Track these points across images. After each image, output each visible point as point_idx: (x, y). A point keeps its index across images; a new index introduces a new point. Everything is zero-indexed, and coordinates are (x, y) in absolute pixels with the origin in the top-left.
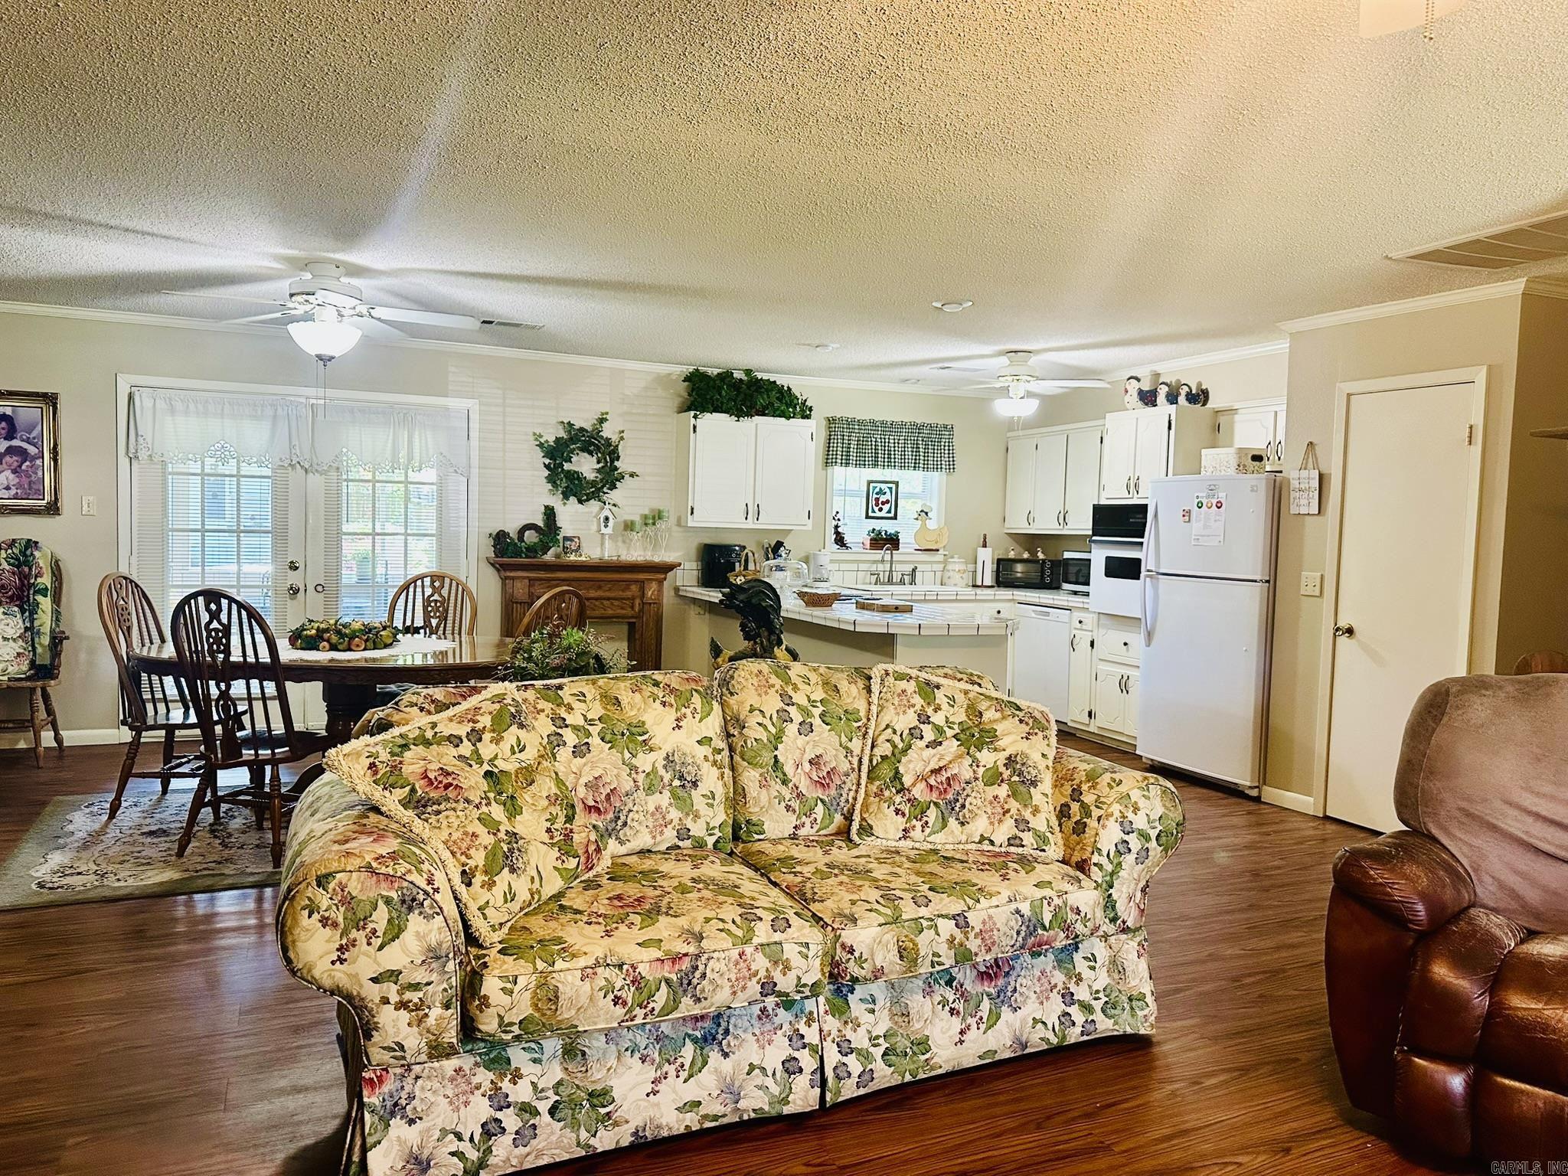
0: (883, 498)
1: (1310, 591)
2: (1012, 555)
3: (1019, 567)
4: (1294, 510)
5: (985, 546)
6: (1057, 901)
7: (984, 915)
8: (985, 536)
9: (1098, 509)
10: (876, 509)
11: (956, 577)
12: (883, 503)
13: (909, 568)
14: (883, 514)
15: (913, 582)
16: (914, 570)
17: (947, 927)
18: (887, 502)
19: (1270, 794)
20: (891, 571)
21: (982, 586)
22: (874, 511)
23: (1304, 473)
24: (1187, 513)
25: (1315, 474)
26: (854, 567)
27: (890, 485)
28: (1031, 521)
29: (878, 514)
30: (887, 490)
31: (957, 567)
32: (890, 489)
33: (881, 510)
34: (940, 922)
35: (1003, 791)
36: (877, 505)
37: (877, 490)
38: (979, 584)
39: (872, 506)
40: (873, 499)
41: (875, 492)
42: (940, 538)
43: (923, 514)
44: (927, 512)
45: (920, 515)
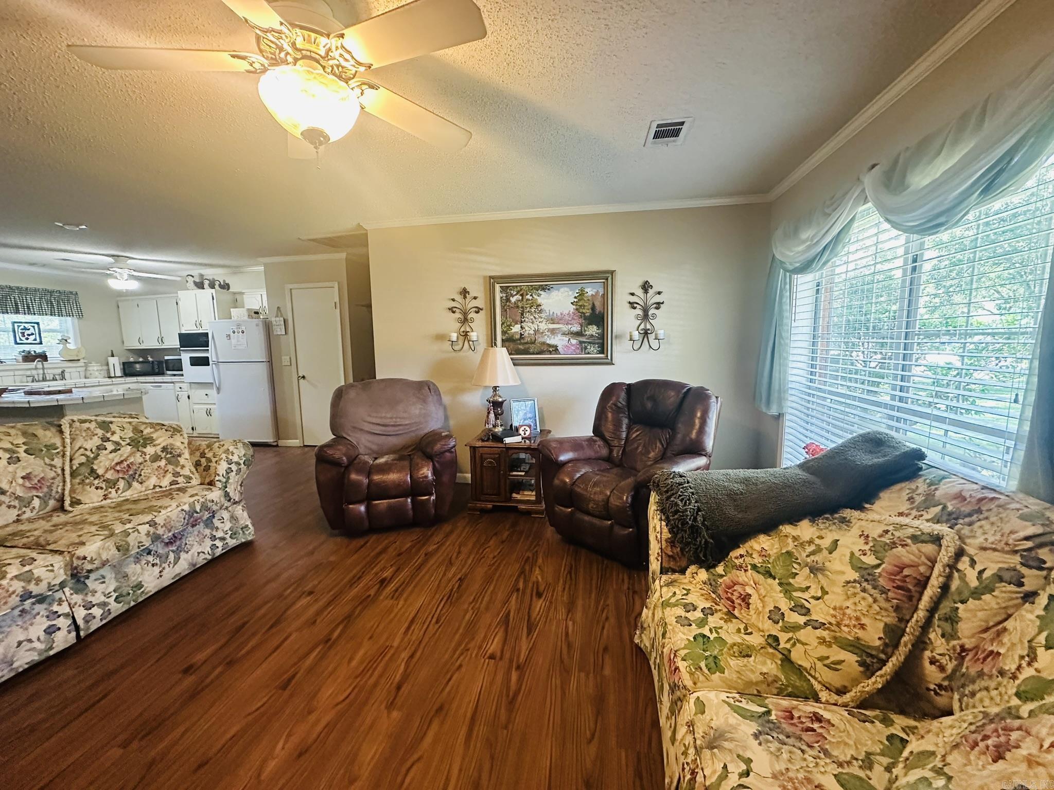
0: (27, 332)
1: (286, 364)
2: (132, 360)
3: (138, 366)
4: (275, 333)
5: (113, 356)
6: (202, 500)
7: (165, 517)
8: (112, 351)
9: (181, 335)
10: (23, 339)
11: (96, 374)
12: (29, 335)
13: (59, 371)
14: (30, 341)
15: (63, 378)
16: (63, 372)
17: (144, 529)
18: (32, 334)
19: (282, 443)
20: (44, 374)
21: (115, 377)
22: (21, 340)
23: (277, 319)
24: (229, 336)
25: (282, 319)
26: (12, 373)
27: (33, 325)
28: (141, 342)
29: (26, 342)
30: (31, 327)
31: (95, 368)
32: (33, 327)
33: (27, 339)
34: (139, 528)
35: (163, 463)
36: (23, 336)
37: (22, 327)
38: (113, 375)
39: (19, 337)
40: (20, 333)
41: (20, 329)
42: (80, 353)
43: (64, 340)
44: (66, 340)
45: (61, 341)
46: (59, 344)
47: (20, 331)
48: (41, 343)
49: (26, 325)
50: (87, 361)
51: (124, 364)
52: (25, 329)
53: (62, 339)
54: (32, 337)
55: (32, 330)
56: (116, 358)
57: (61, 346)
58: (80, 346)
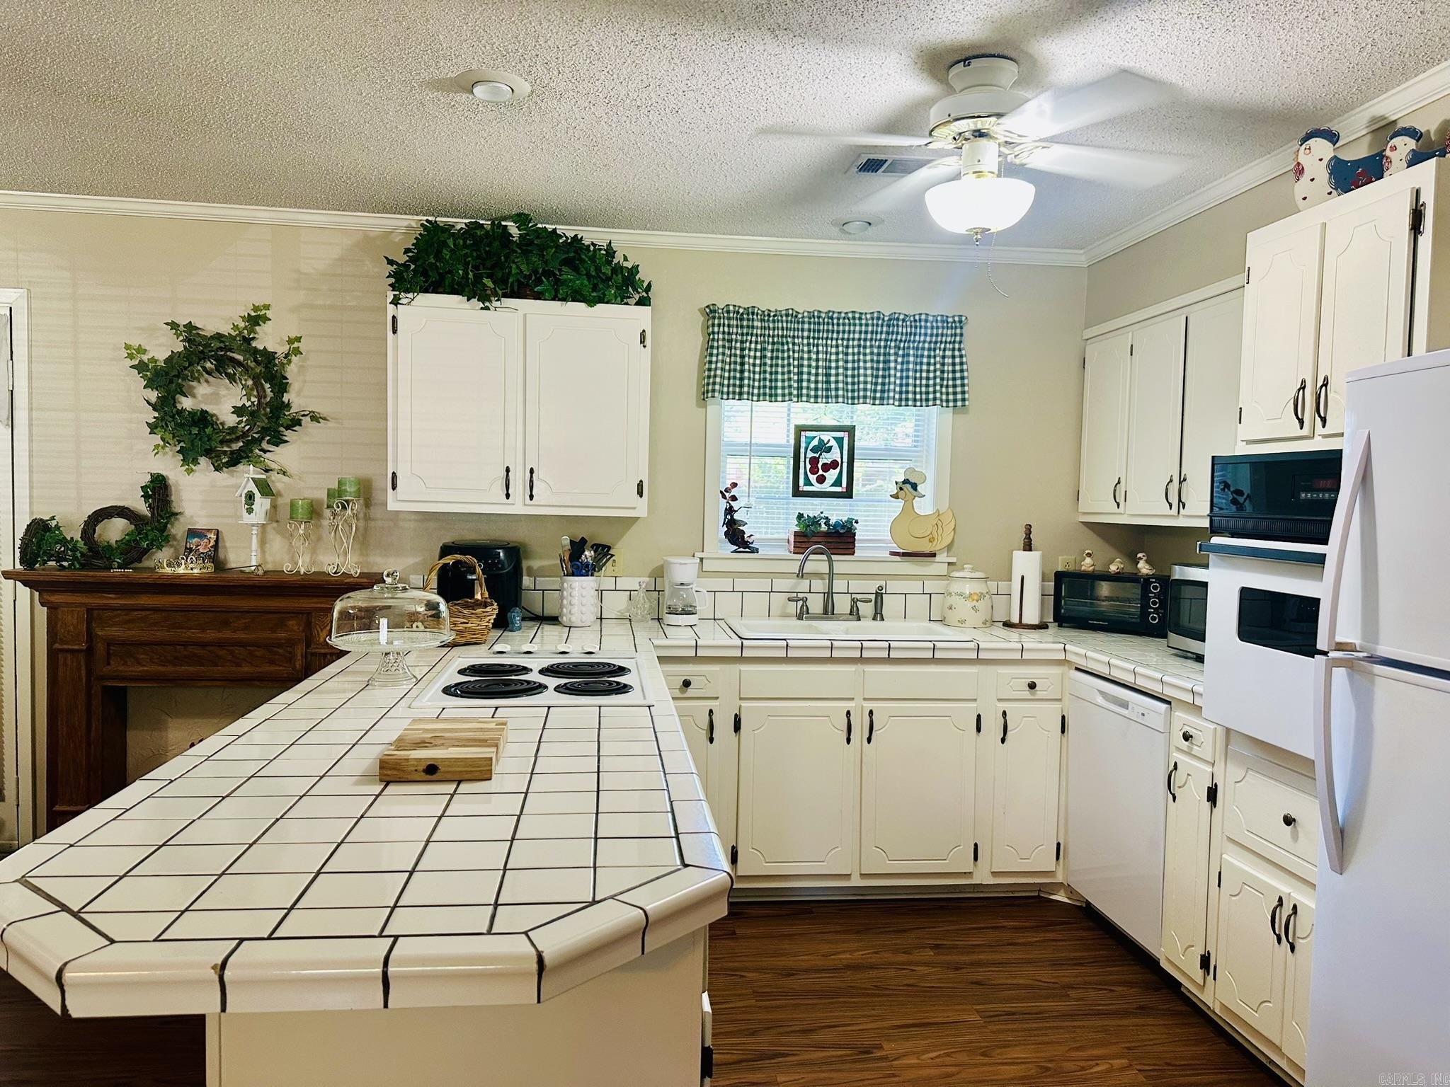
0: (826, 458)
2: (1087, 565)
3: (1105, 589)
5: (1028, 547)
8: (1029, 529)
10: (813, 478)
12: (826, 467)
13: (872, 586)
14: (826, 487)
15: (878, 615)
16: (879, 595)
18: (834, 465)
20: (830, 593)
21: (1020, 625)
22: (808, 483)
26: (765, 584)
27: (840, 434)
29: (817, 487)
30: (833, 443)
31: (968, 588)
32: (840, 441)
33: (821, 480)
37: (815, 442)
38: (1015, 620)
39: (806, 473)
40: (808, 460)
41: (810, 448)
42: (940, 531)
43: (909, 486)
44: (916, 484)
45: (901, 489)
46: (896, 496)
47: (810, 454)
48: (848, 494)
49: (826, 436)
50: (953, 560)
51: (1060, 577)
52: (823, 448)
53: (906, 482)
54: (832, 475)
55: (835, 455)
56: (1035, 556)
57: (899, 504)
58: (944, 507)
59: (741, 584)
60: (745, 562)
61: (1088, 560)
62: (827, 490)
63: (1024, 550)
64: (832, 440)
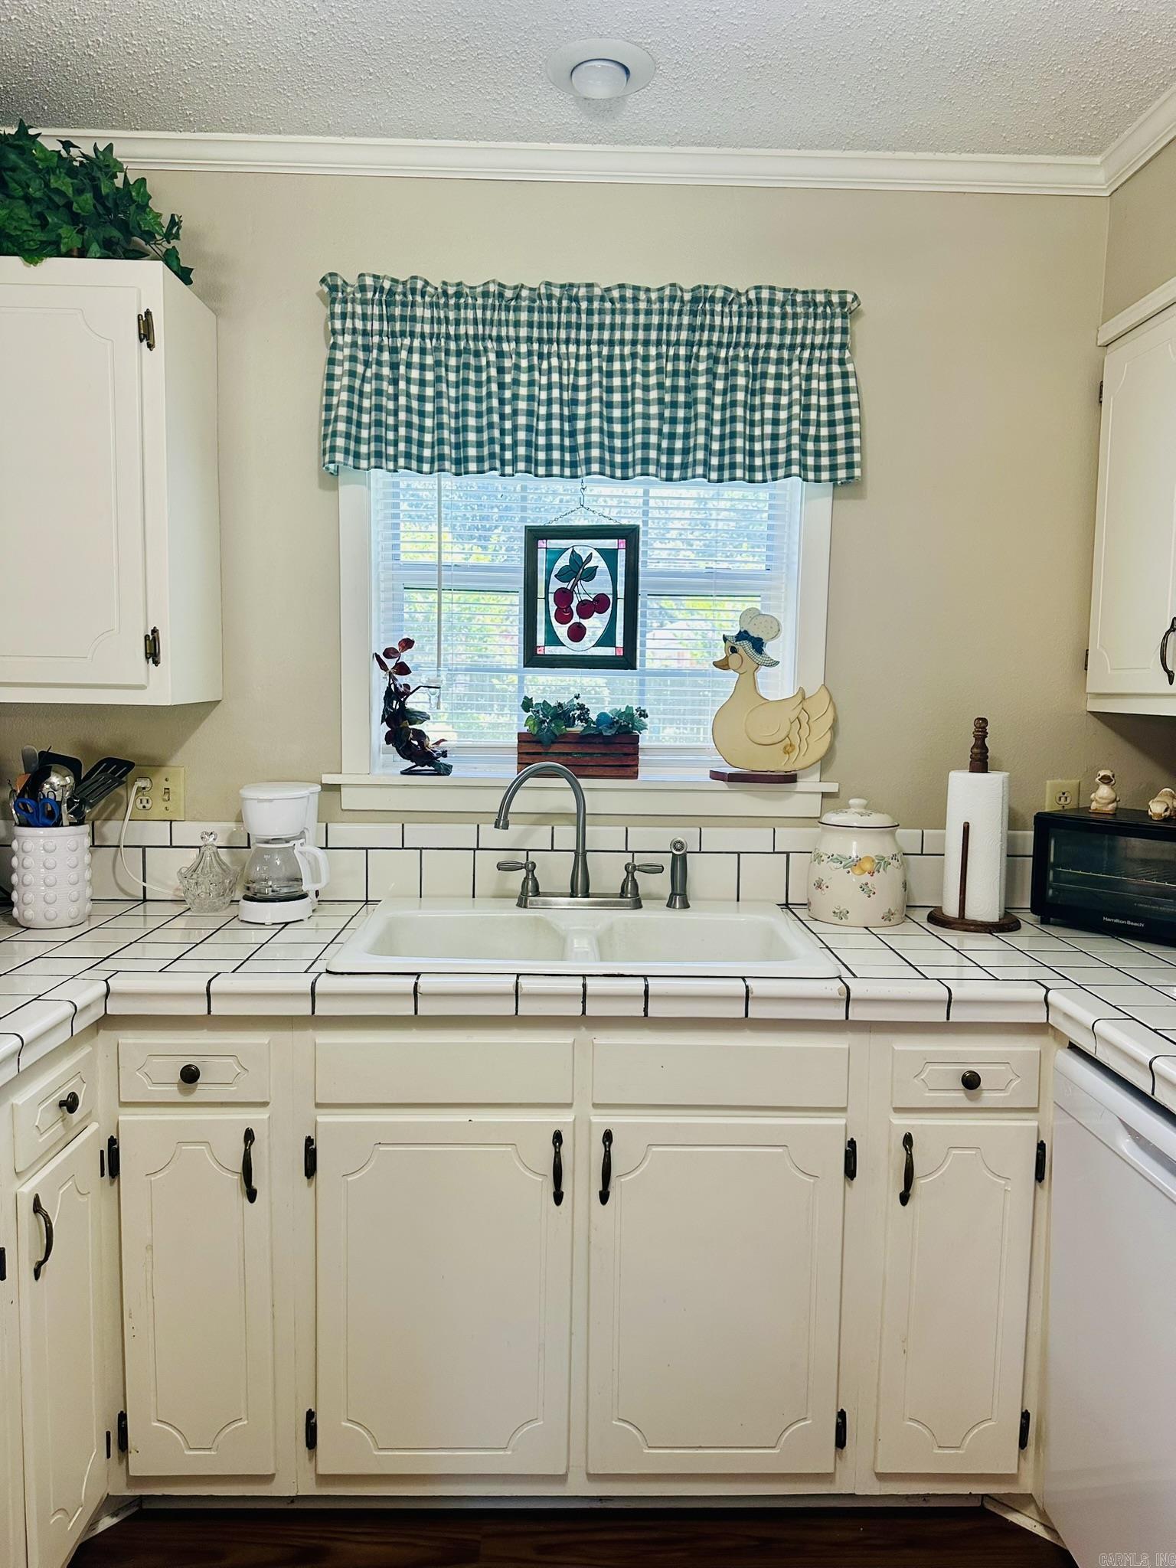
0: (586, 591)
2: (1102, 799)
3: (1133, 852)
5: (980, 762)
8: (982, 725)
10: (562, 630)
11: (844, 888)
12: (586, 609)
13: (661, 838)
14: (587, 647)
15: (679, 896)
16: (685, 849)
18: (600, 604)
20: (581, 854)
22: (553, 639)
27: (609, 544)
29: (570, 648)
30: (598, 561)
31: (854, 847)
32: (609, 556)
33: (577, 634)
36: (563, 617)
37: (564, 561)
38: (951, 910)
39: (548, 622)
40: (551, 598)
41: (555, 571)
42: (805, 732)
43: (747, 645)
44: (760, 640)
45: (734, 650)
46: (723, 665)
47: (556, 585)
48: (627, 661)
49: (585, 548)
50: (833, 787)
51: (1045, 824)
52: (578, 570)
53: (743, 636)
54: (595, 625)
55: (600, 585)
56: (993, 782)
57: (730, 678)
58: (814, 684)
59: (417, 834)
60: (426, 792)
61: (1104, 791)
62: (588, 653)
63: (972, 770)
64: (595, 554)
